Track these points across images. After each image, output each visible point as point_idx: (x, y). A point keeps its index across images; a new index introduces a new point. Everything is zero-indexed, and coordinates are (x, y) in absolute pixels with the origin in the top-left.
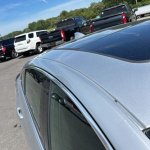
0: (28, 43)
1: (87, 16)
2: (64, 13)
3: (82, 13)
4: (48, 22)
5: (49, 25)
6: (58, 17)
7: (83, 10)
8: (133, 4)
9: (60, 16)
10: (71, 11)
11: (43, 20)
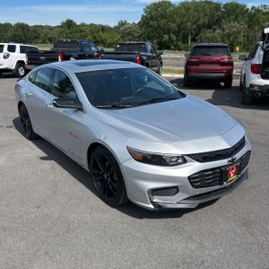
0: (5, 57)
1: (109, 41)
2: (69, 24)
3: (100, 32)
4: (35, 31)
5: (37, 38)
6: (58, 27)
7: (103, 29)
8: (184, 42)
9: (62, 27)
10: (83, 25)
11: (27, 26)
